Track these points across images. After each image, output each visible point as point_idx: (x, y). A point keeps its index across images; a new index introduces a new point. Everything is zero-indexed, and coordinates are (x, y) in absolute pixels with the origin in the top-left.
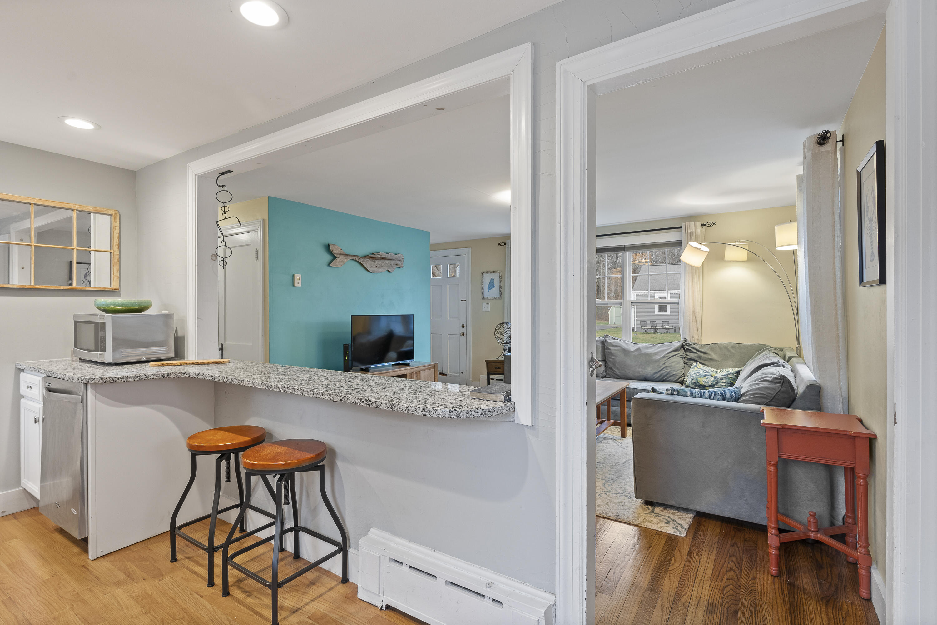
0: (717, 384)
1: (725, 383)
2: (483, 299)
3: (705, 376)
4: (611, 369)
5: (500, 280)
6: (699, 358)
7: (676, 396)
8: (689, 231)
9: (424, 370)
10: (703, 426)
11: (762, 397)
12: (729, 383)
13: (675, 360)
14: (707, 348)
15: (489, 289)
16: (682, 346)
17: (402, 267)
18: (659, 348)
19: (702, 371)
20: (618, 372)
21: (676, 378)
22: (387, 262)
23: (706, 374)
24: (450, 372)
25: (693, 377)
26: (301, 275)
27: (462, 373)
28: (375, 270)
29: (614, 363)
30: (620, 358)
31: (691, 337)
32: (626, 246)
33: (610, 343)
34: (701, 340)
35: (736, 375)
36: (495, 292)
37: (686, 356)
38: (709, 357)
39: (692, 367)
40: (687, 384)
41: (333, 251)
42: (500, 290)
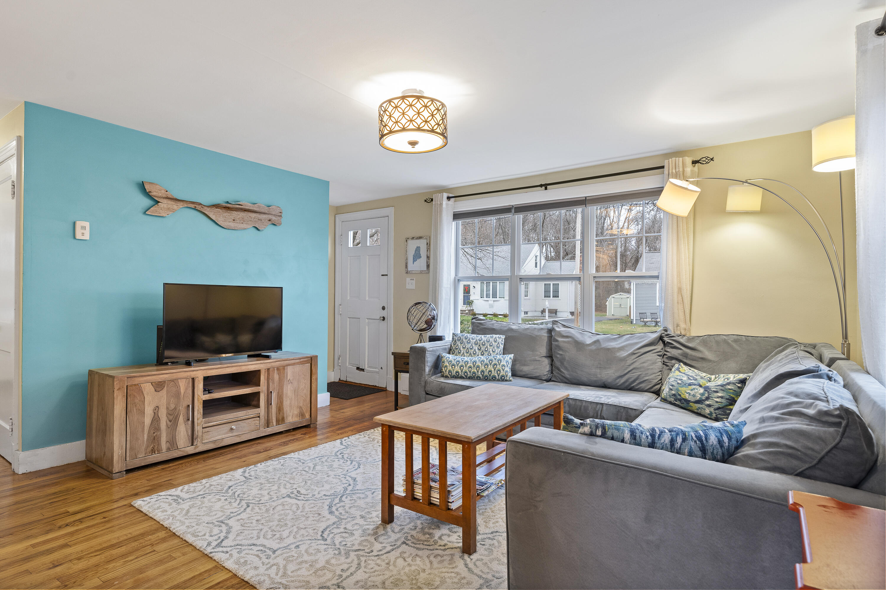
0: (707, 398)
1: (722, 397)
2: (407, 273)
3: (690, 385)
4: (559, 370)
5: (427, 248)
6: (684, 356)
7: (598, 440)
8: (674, 171)
9: (294, 364)
10: (648, 519)
11: (790, 455)
12: (727, 399)
13: (649, 358)
14: (698, 341)
15: (414, 260)
16: (661, 338)
17: (280, 224)
18: (627, 340)
19: (686, 376)
20: (566, 374)
21: (649, 385)
22: (253, 215)
23: (691, 381)
24: (369, 367)
25: (672, 386)
26: (88, 223)
27: (382, 368)
28: (232, 225)
29: (562, 362)
30: (570, 353)
31: (675, 326)
32: (587, 198)
33: (559, 332)
34: (689, 330)
35: (739, 385)
36: (421, 264)
37: (665, 353)
38: (700, 355)
39: (673, 370)
40: (663, 396)
41: (150, 192)
42: (427, 261)
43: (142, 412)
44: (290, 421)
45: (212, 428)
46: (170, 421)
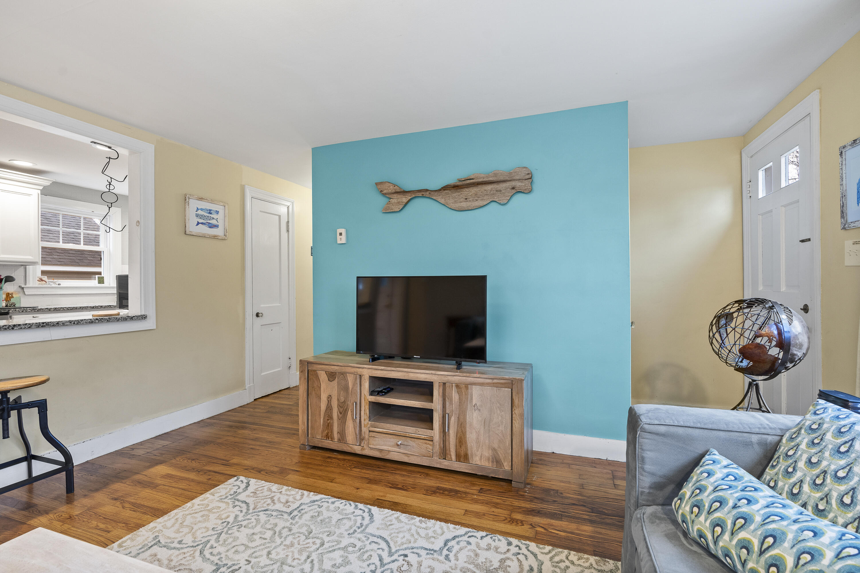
2: (844, 228)
9: (482, 385)
17: (530, 190)
26: (344, 230)
28: (464, 205)
41: (382, 191)
43: (319, 397)
44: (477, 463)
45: (379, 434)
46: (341, 413)
